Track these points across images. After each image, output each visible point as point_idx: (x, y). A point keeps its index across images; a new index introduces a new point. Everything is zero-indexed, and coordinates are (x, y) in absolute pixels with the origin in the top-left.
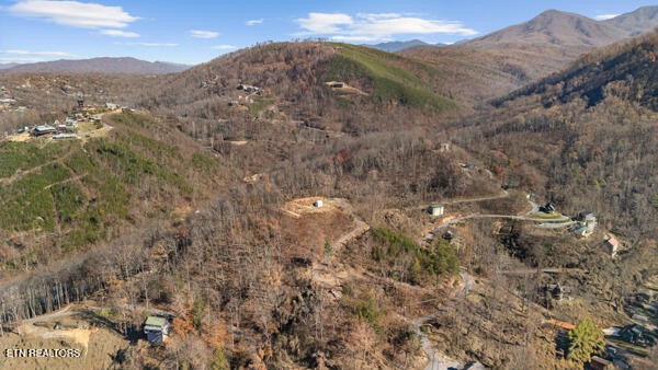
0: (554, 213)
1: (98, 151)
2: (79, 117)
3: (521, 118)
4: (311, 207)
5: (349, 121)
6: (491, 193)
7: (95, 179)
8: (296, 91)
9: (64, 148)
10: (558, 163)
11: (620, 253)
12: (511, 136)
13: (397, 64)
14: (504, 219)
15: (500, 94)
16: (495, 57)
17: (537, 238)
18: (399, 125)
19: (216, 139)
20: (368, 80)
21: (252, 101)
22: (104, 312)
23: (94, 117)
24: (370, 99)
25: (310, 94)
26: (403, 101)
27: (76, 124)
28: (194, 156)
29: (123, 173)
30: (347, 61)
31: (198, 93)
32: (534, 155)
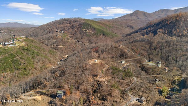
0: (152, 62)
1: (23, 49)
2: (15, 40)
3: (138, 39)
4: (94, 62)
5: (90, 40)
6: (136, 57)
7: (23, 57)
8: (74, 32)
9: (13, 49)
10: (149, 50)
11: (168, 71)
12: (136, 43)
13: (100, 25)
14: (140, 64)
15: (128, 33)
16: (125, 23)
17: (149, 68)
18: (103, 41)
19: (54, 46)
20: (94, 29)
21: (62, 35)
22: (44, 91)
23: (19, 40)
24: (95, 34)
25: (78, 33)
26: (104, 35)
27: (15, 42)
28: (49, 50)
29: (31, 56)
30: (88, 24)
31: (44, 33)
32: (143, 48)
